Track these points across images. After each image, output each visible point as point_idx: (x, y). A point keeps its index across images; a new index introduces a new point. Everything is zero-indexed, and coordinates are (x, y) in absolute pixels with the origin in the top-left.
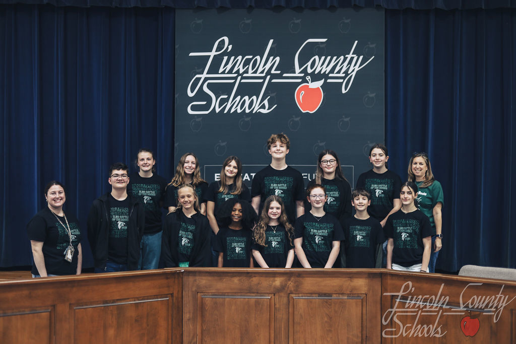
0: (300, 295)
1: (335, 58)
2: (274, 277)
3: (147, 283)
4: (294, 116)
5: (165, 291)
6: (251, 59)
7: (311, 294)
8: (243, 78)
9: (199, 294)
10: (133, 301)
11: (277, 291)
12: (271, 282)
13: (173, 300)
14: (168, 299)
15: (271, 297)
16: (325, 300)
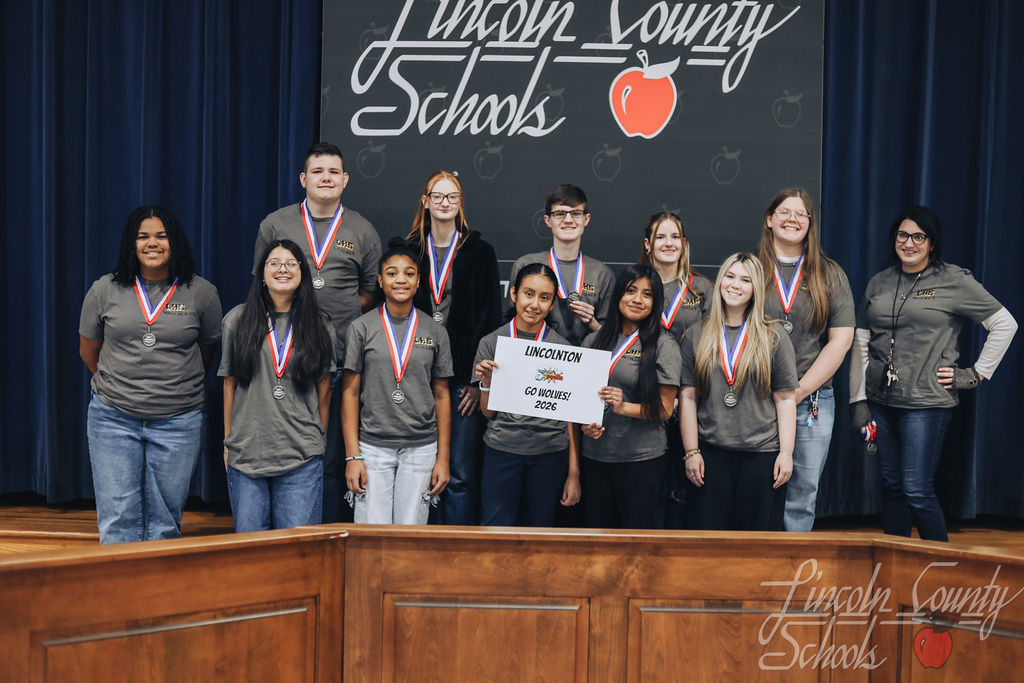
0: (658, 602)
2: (590, 553)
3: (249, 570)
4: (606, 145)
5: (298, 589)
7: (687, 599)
9: (386, 595)
10: (209, 618)
11: (597, 591)
12: (580, 568)
13: (317, 613)
14: (304, 610)
15: (580, 608)
16: (724, 616)
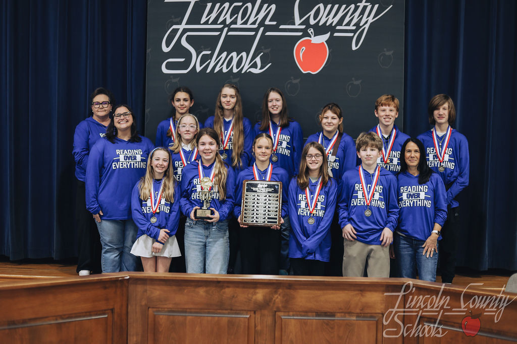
0: (291, 313)
1: (344, 6)
2: (255, 288)
3: (75, 296)
4: (292, 78)
5: (102, 305)
6: (240, 7)
7: (306, 312)
8: (230, 30)
9: (150, 309)
10: (54, 320)
11: (259, 307)
12: (250, 296)
13: (113, 318)
14: (106, 316)
15: (250, 316)
16: (326, 321)
